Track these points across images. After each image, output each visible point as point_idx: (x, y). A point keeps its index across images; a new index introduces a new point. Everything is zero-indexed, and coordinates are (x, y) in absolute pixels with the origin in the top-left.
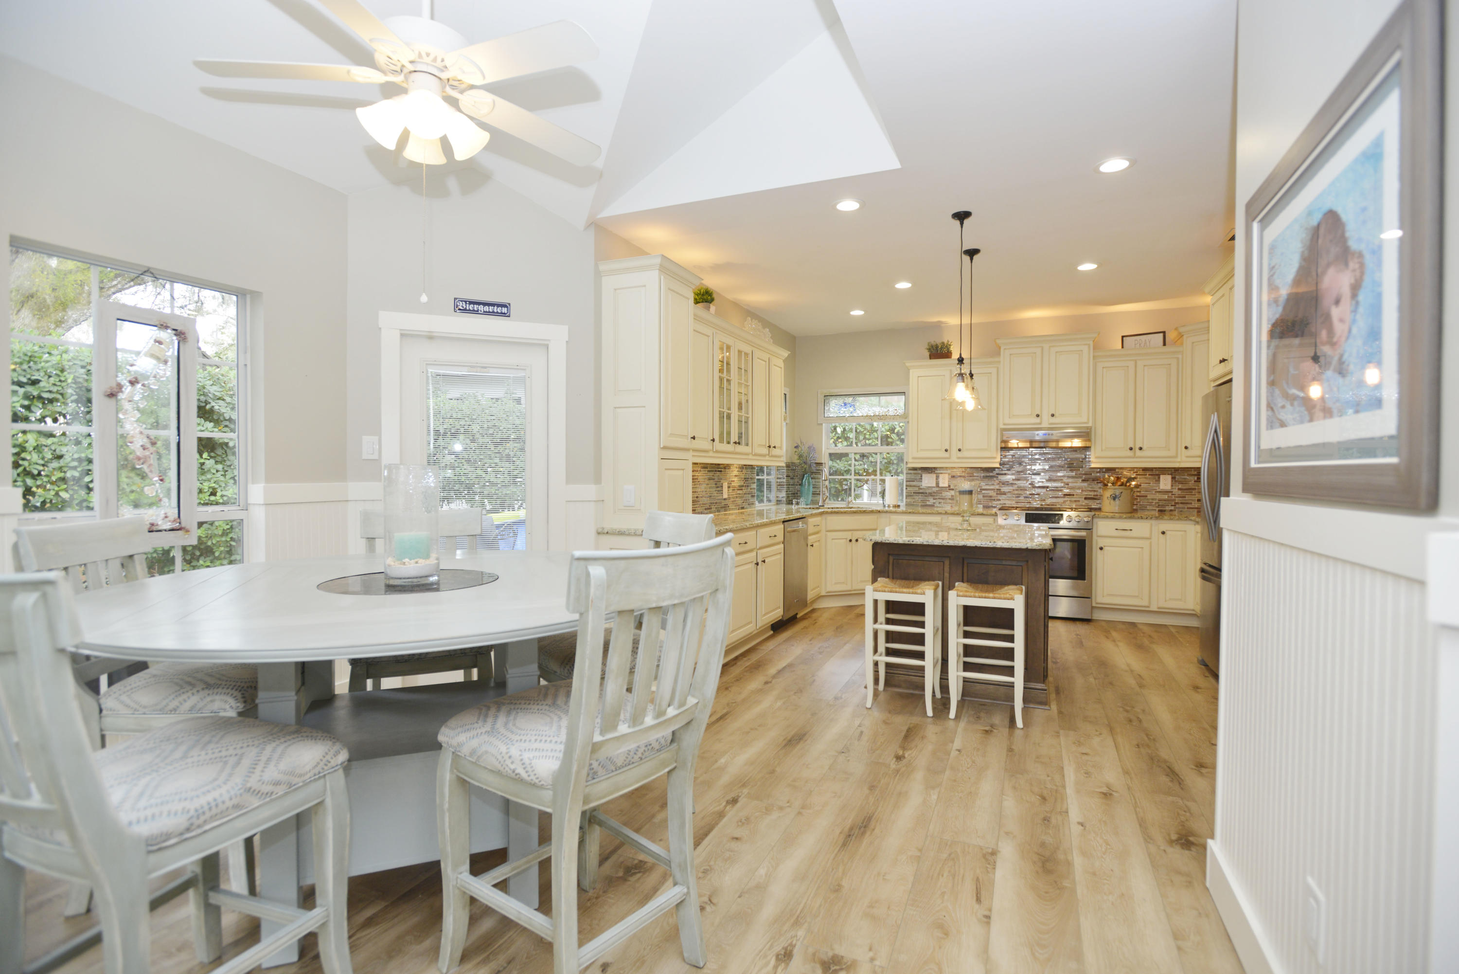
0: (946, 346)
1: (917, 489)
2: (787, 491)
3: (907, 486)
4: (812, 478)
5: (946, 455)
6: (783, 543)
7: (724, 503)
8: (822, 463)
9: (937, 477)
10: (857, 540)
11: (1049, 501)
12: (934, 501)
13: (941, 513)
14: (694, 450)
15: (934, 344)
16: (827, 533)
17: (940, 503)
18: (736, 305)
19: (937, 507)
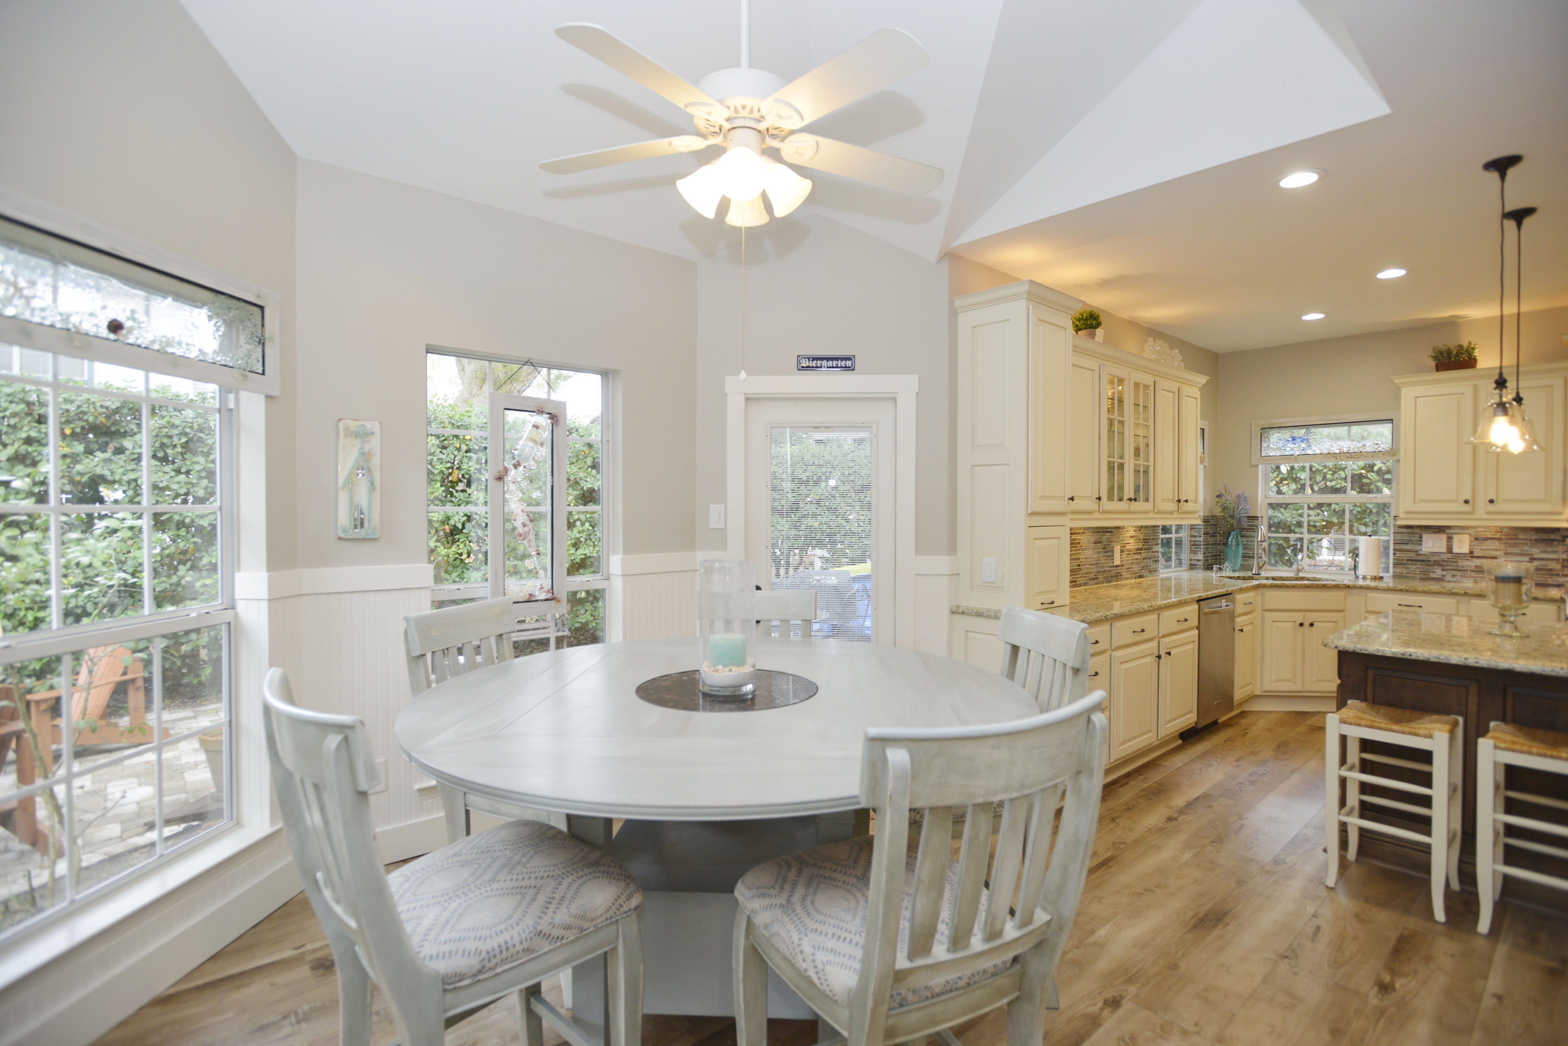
0: (1467, 350)
1: (1413, 555)
2: (1204, 553)
3: (1394, 550)
4: (1242, 536)
5: (1467, 508)
6: (1198, 628)
7: (1115, 571)
8: (1258, 517)
9: (1450, 539)
10: (1312, 625)
12: (1444, 573)
13: (1457, 594)
14: (1073, 512)
15: (1442, 347)
16: (1265, 613)
17: (1453, 576)
18: (1133, 324)
19: (1450, 581)
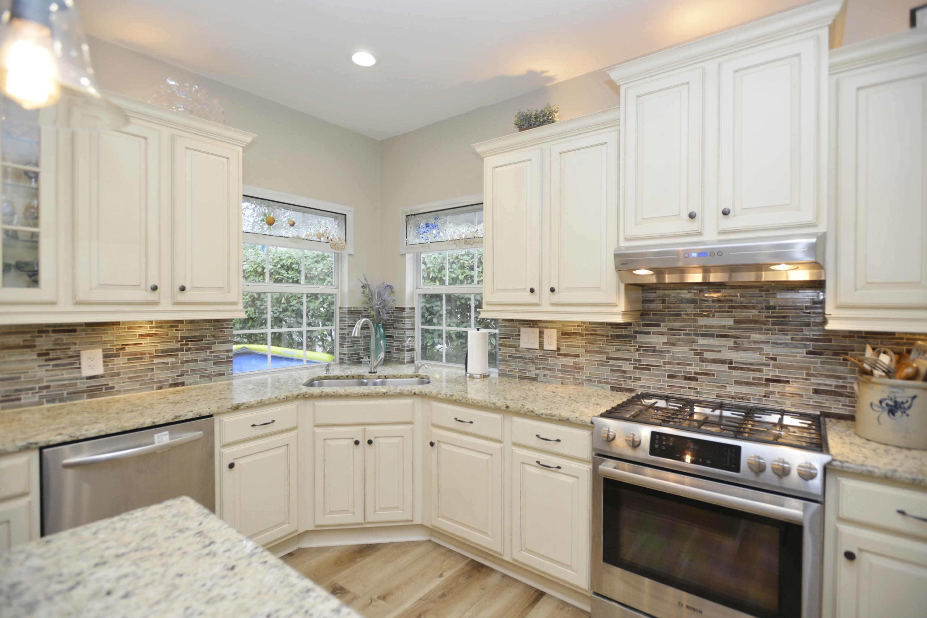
1: (514, 351)
3: (500, 344)
5: (536, 299)
8: (404, 308)
9: (541, 333)
10: (370, 442)
11: (732, 389)
12: (538, 372)
13: (500, 409)
16: (316, 429)
